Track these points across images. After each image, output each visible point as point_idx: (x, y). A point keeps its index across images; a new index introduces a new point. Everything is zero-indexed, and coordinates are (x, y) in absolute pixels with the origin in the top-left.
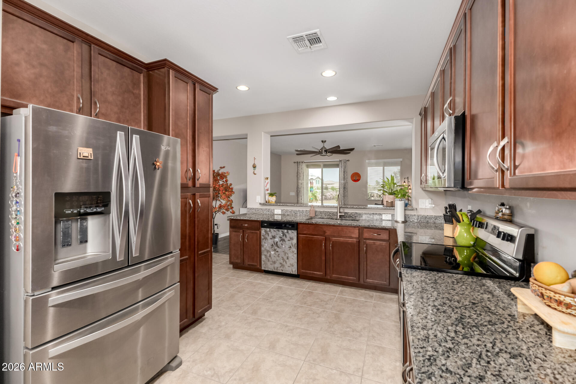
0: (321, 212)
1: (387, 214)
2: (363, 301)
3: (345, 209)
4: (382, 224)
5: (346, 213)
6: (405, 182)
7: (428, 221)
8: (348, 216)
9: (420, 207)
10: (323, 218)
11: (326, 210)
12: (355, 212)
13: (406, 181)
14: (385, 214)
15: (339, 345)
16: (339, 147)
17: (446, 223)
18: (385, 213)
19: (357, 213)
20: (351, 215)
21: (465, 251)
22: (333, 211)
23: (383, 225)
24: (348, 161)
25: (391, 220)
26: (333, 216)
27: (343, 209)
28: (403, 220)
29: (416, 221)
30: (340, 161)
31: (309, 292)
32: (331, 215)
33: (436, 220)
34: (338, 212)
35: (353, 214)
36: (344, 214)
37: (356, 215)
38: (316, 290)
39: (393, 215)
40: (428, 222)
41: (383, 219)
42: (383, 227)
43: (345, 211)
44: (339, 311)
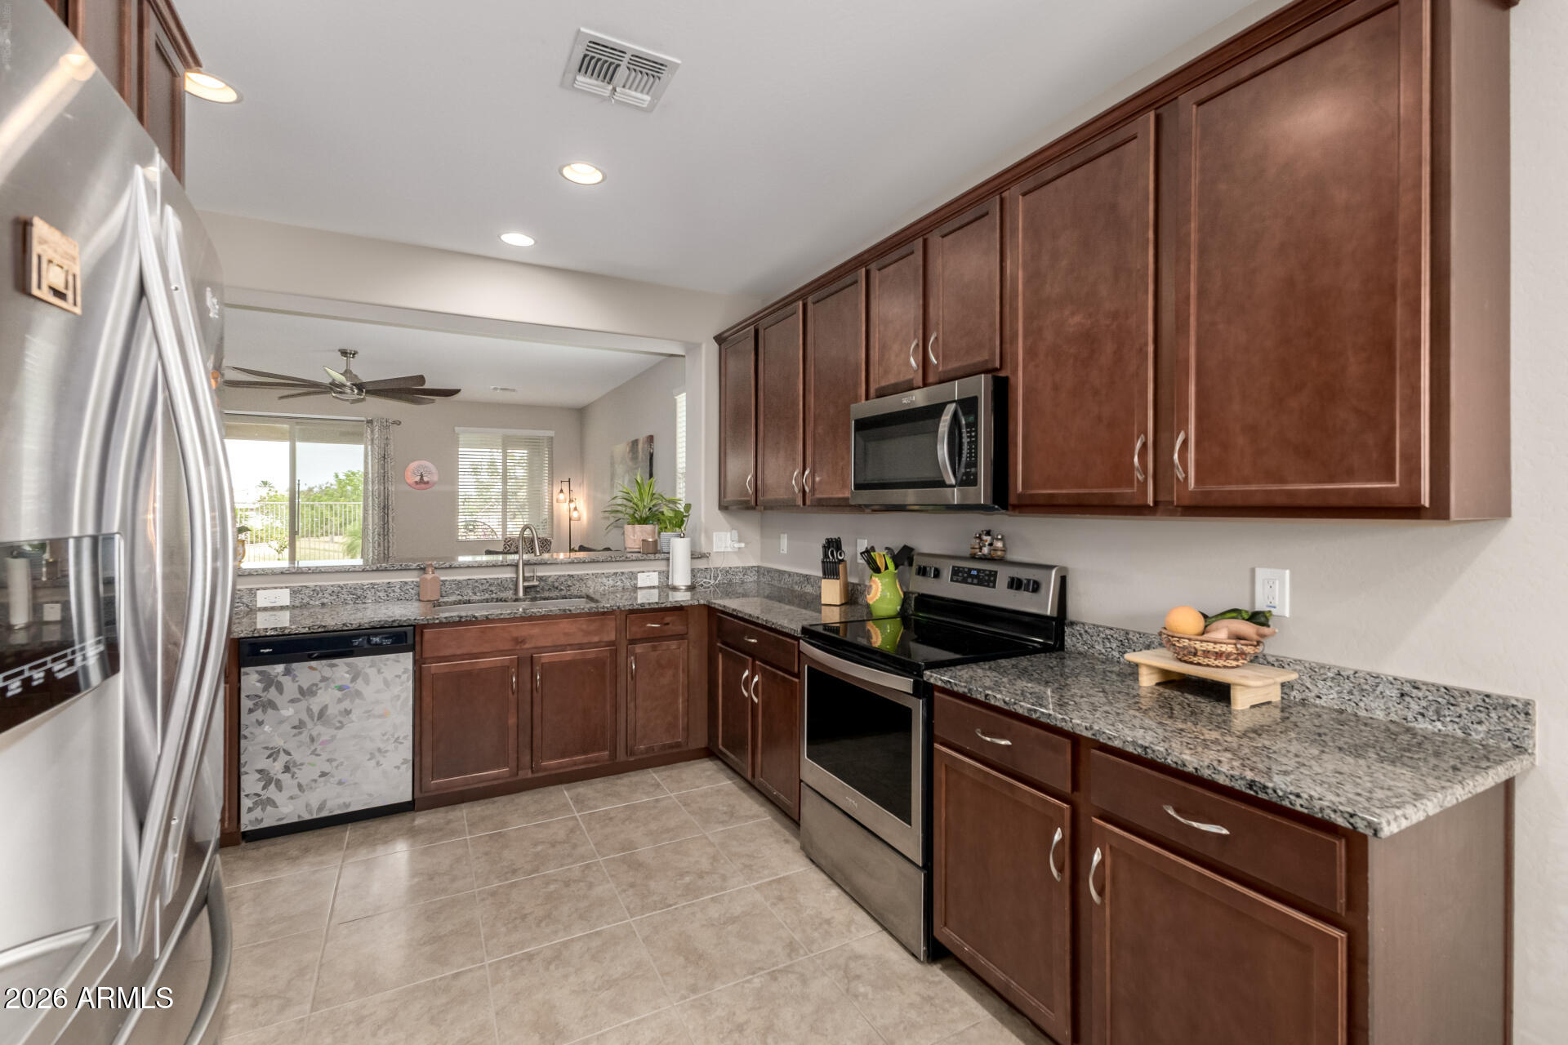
0: (459, 582)
1: (649, 571)
2: (648, 802)
3: (536, 567)
4: (636, 599)
5: (540, 579)
6: (561, 491)
7: (730, 581)
8: (547, 588)
9: (715, 550)
10: (469, 602)
11: (476, 577)
12: (567, 573)
13: (566, 490)
14: (643, 572)
15: (705, 923)
16: (421, 379)
17: (825, 578)
18: (642, 569)
19: (572, 576)
20: (556, 584)
21: (888, 627)
22: (500, 576)
23: (639, 602)
24: (394, 423)
25: (658, 587)
26: (501, 591)
27: (532, 567)
28: (689, 584)
29: (712, 582)
30: (370, 422)
31: (491, 836)
32: (493, 588)
33: (746, 577)
34: (517, 578)
35: (563, 579)
36: (537, 583)
37: (569, 583)
38: (504, 824)
39: (666, 574)
40: (730, 583)
41: (639, 585)
42: (674, 604)
43: (539, 574)
44: (623, 849)
